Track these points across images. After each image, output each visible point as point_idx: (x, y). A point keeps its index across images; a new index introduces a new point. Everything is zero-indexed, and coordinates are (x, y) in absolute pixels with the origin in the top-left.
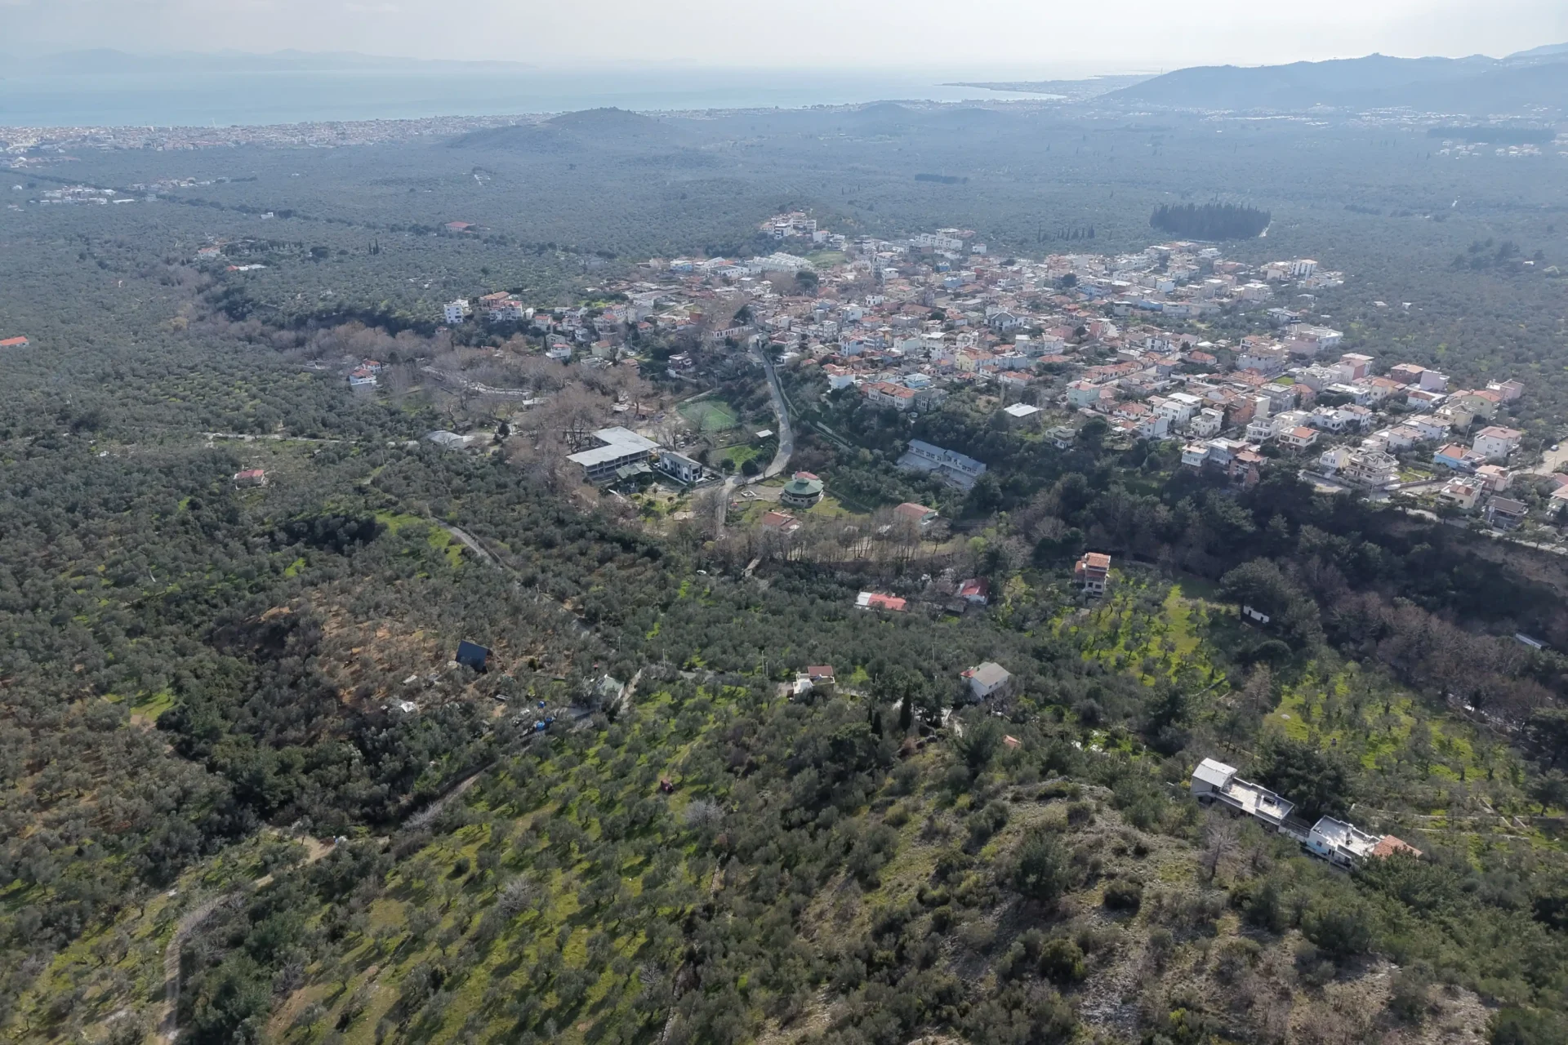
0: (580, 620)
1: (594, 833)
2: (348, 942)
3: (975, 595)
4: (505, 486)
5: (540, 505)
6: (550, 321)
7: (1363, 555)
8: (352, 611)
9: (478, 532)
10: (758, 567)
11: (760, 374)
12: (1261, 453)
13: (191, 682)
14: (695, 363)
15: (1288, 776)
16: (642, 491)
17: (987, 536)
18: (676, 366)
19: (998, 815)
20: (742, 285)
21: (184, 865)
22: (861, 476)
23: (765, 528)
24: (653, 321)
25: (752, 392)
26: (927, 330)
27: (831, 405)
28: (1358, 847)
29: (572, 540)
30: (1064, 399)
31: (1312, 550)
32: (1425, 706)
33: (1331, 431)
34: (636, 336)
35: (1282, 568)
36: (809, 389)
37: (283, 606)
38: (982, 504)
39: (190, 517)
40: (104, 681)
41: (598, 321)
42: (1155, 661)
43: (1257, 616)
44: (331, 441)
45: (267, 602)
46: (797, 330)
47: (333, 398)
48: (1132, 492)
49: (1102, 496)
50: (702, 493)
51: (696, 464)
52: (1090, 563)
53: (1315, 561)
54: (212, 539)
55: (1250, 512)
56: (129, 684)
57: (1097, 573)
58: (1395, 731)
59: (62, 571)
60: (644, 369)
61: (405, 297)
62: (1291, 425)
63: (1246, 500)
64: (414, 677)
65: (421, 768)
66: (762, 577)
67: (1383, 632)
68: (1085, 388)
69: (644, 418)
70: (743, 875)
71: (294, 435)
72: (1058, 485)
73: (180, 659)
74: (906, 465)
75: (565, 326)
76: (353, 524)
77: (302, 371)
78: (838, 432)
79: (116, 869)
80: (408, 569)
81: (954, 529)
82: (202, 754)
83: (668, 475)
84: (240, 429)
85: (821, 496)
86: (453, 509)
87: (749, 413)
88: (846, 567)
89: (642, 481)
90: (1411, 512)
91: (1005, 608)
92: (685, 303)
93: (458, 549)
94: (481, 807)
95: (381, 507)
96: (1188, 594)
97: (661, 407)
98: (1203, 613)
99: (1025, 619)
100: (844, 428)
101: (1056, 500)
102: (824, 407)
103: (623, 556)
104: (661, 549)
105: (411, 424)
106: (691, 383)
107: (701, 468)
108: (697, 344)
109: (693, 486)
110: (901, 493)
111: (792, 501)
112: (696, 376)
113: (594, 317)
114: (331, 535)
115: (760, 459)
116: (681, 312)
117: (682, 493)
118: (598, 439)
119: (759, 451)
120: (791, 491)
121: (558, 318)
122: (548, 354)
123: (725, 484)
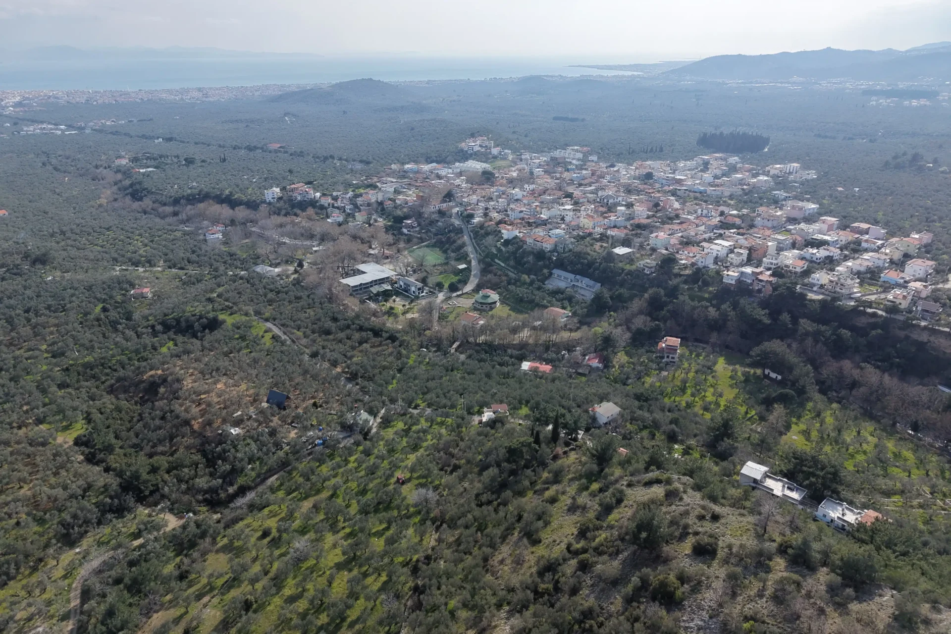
0: (346, 378)
1: (354, 509)
2: (191, 581)
3: (595, 363)
4: (300, 298)
5: (322, 309)
6: (330, 200)
7: (839, 337)
8: (202, 372)
9: (283, 325)
10: (459, 347)
11: (459, 231)
12: (772, 275)
13: (97, 416)
14: (419, 225)
15: (803, 472)
16: (386, 301)
17: (602, 327)
18: (408, 226)
19: (618, 495)
20: (448, 179)
21: (86, 532)
22: (522, 291)
23: (463, 323)
24: (394, 200)
25: (454, 242)
26: (562, 204)
27: (503, 249)
28: (851, 518)
29: (342, 330)
30: (648, 245)
31: (807, 334)
32: (882, 430)
33: (815, 262)
34: (383, 209)
35: (789, 346)
36: (490, 239)
37: (158, 369)
38: (598, 308)
39: (102, 316)
40: (42, 416)
41: (359, 201)
42: (710, 403)
43: (773, 375)
44: (193, 271)
45: (148, 367)
46: (482, 205)
47: (195, 246)
48: (693, 300)
49: (674, 303)
50: (423, 302)
51: (420, 285)
52: (668, 343)
53: (809, 341)
54: (116, 330)
55: (767, 311)
56: (57, 418)
57: (672, 349)
58: (865, 446)
59: (19, 349)
60: (387, 229)
61: (241, 186)
62: (790, 259)
63: (764, 304)
64: (239, 413)
65: (242, 470)
66: (461, 353)
67: (854, 385)
68: (661, 238)
69: (387, 258)
70: (450, 537)
71: (169, 268)
72: (646, 296)
73: (91, 402)
74: (551, 285)
75: (339, 203)
76: (205, 320)
78: (508, 265)
79: (41, 535)
80: (238, 347)
81: (582, 323)
82: (102, 461)
83: (403, 292)
84: (136, 264)
85: (498, 304)
86: (268, 312)
87: (453, 254)
88: (514, 347)
89: (386, 295)
90: (869, 310)
91: (615, 371)
92: (414, 189)
93: (270, 335)
94: (281, 494)
95: (222, 310)
96: (729, 362)
97: (398, 252)
98: (739, 374)
99: (628, 378)
100: (512, 263)
101: (645, 305)
102: (499, 250)
103: (374, 340)
104: (398, 335)
105: (243, 261)
106: (418, 238)
107: (422, 288)
108: (420, 213)
109: (417, 298)
110: (548, 302)
111: (480, 307)
112: (420, 232)
113: (358, 198)
114: (190, 327)
115: (460, 281)
116: (411, 195)
117: (411, 302)
118: (359, 270)
119: (459, 277)
120: (479, 301)
121: (334, 199)
122: (328, 220)
123: (438, 297)
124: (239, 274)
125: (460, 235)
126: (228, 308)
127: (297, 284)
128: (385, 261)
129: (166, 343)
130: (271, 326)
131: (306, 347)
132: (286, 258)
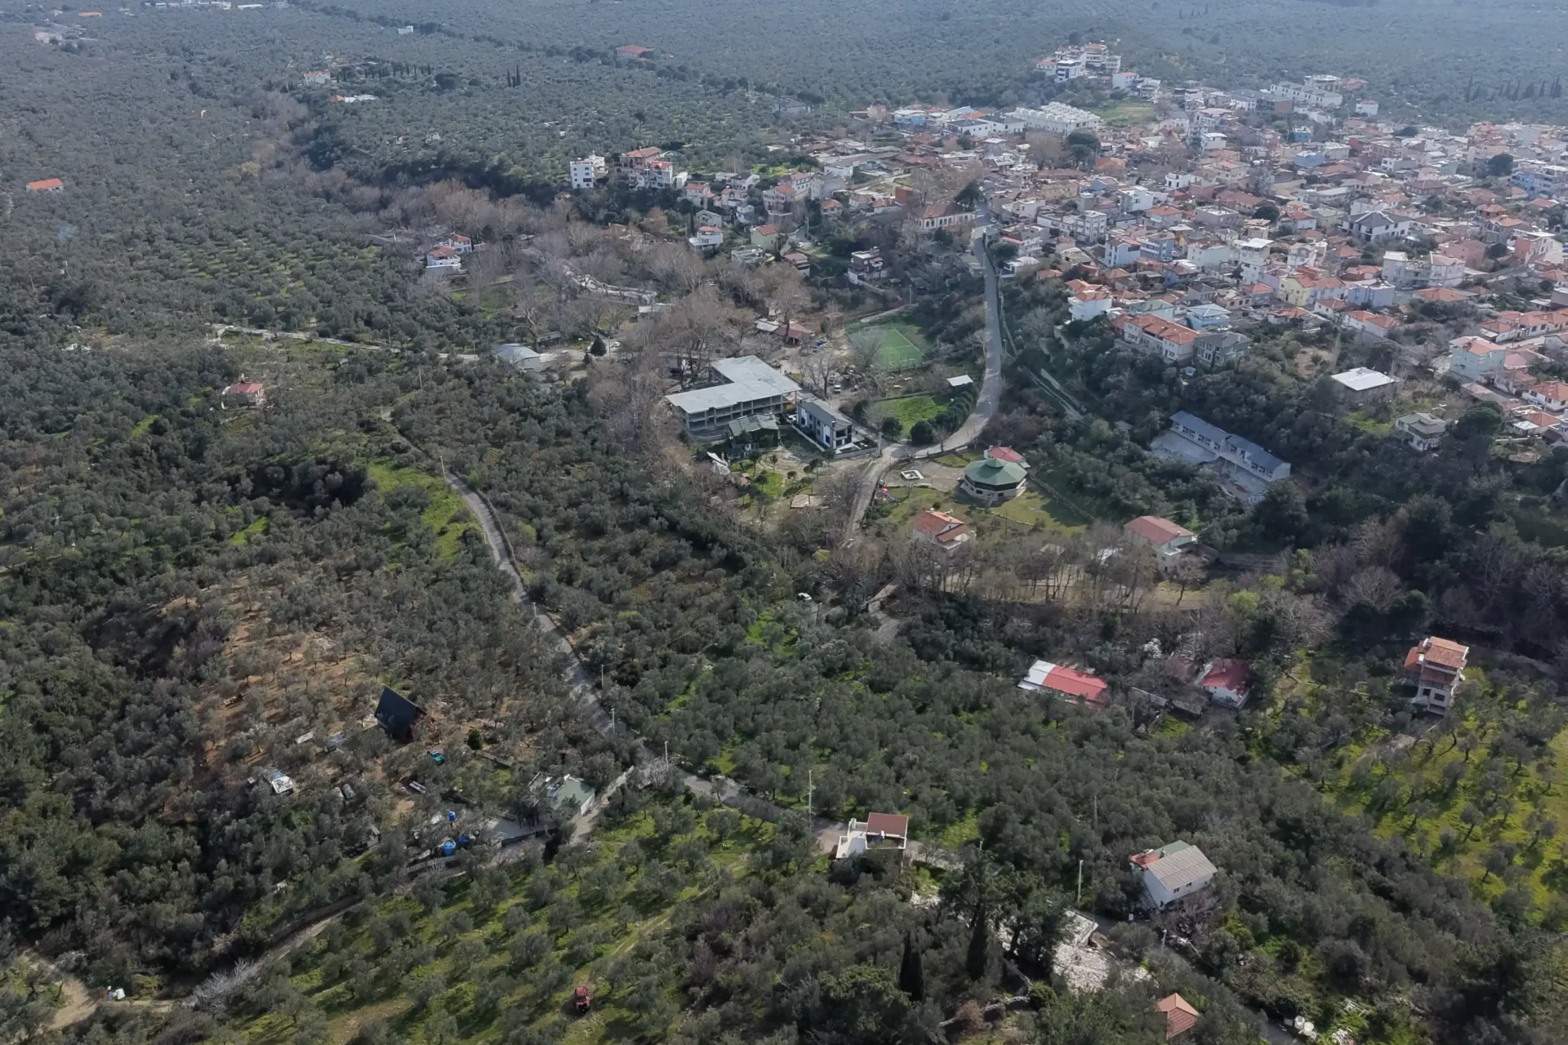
3: (1224, 688)
4: (568, 434)
5: (604, 467)
6: (707, 193)
9: (498, 504)
10: (891, 598)
11: (974, 287)
14: (888, 263)
16: (755, 457)
17: (1264, 589)
18: (860, 267)
22: (1083, 462)
23: (918, 535)
24: (843, 199)
25: (957, 313)
26: (1246, 235)
27: (1066, 344)
29: (628, 527)
30: (1442, 366)
34: (817, 220)
36: (1039, 317)
38: (1271, 530)
39: (147, 445)
41: (769, 196)
44: (368, 348)
46: (1045, 222)
50: (842, 466)
51: (843, 421)
52: (1432, 655)
57: (1441, 674)
60: (815, 270)
64: (308, 737)
66: (892, 614)
68: (1480, 349)
69: (793, 344)
71: (323, 334)
72: (1402, 512)
74: (1163, 452)
75: (725, 200)
76: (339, 475)
77: (371, 243)
78: (1069, 388)
80: (377, 555)
81: (1216, 568)
83: (802, 435)
84: (261, 322)
85: (1020, 489)
87: (945, 347)
88: (1025, 610)
89: (764, 440)
91: (1272, 716)
92: (899, 173)
93: (460, 527)
95: (383, 453)
97: (824, 329)
100: (1079, 382)
101: (1394, 538)
102: (1056, 346)
103: (691, 563)
104: (747, 557)
105: (481, 330)
106: (875, 295)
107: (850, 430)
108: (894, 237)
109: (830, 456)
110: (1144, 498)
111: (973, 493)
112: (885, 283)
113: (767, 188)
114: (307, 488)
115: (940, 421)
116: (887, 186)
117: (814, 464)
118: (718, 373)
119: (943, 409)
120: (975, 478)
121: (718, 188)
122: (692, 240)
123: (881, 455)
124: (459, 362)
125: (974, 299)
126: (398, 449)
127: (577, 396)
128: (789, 351)
129: (247, 522)
130: (473, 503)
131: (532, 567)
132: (571, 329)
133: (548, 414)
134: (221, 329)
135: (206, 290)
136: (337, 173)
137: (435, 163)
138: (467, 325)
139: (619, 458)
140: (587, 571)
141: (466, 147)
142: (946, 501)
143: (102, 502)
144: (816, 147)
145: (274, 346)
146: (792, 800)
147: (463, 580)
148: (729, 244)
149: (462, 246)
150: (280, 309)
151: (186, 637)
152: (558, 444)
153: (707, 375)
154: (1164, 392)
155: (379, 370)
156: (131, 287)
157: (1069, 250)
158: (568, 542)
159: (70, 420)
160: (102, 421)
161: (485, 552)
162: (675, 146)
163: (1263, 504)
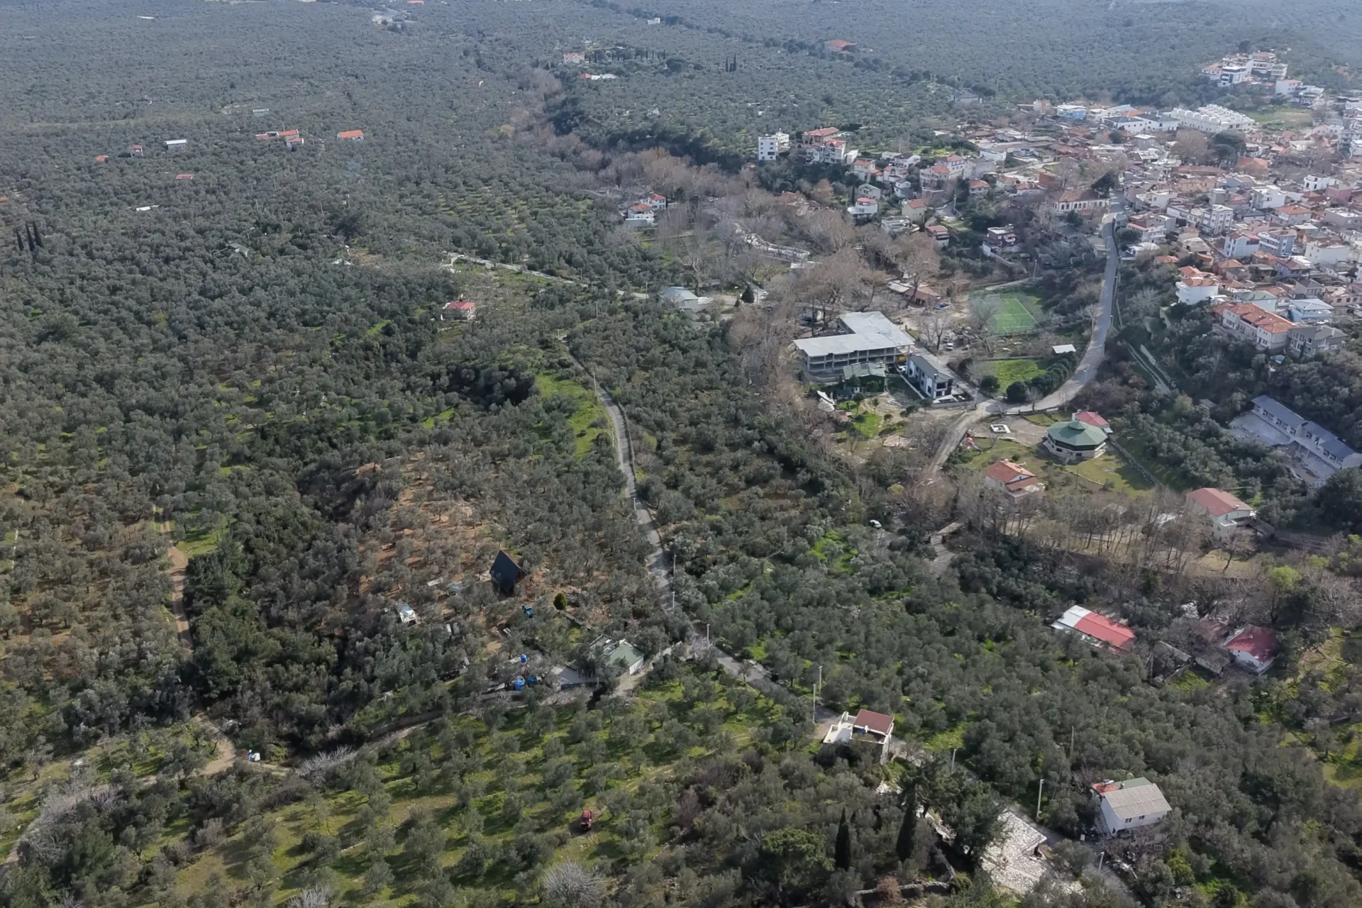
3: (1250, 654)
4: (703, 365)
5: (728, 395)
6: (872, 168)
9: (631, 416)
10: (955, 533)
11: (1095, 266)
14: (1021, 239)
16: (859, 399)
18: (994, 241)
20: (1135, 144)
22: (1166, 435)
23: (990, 482)
24: (992, 181)
25: (1073, 289)
27: (1167, 322)
29: (733, 447)
34: (964, 197)
36: (1150, 296)
41: (926, 174)
44: (567, 280)
46: (1174, 212)
50: (939, 414)
51: (947, 374)
60: (950, 241)
66: (952, 548)
69: (918, 304)
71: (531, 268)
74: (1239, 432)
75: (886, 176)
76: (512, 382)
77: (587, 197)
78: (1163, 364)
81: (1268, 543)
83: (907, 384)
84: (486, 253)
85: (1099, 452)
87: (1057, 318)
88: (1077, 562)
89: (872, 385)
92: (1049, 160)
93: (595, 433)
95: (551, 366)
97: (949, 293)
100: (1170, 359)
102: (1159, 325)
103: (777, 481)
105: (655, 274)
106: (1003, 267)
107: (950, 382)
108: (1030, 215)
109: (927, 404)
110: (1213, 472)
111: (1054, 451)
112: (1015, 257)
113: (924, 167)
114: (489, 389)
115: (1036, 383)
116: (1034, 171)
117: (910, 410)
118: (843, 324)
119: (1043, 372)
120: (1057, 437)
121: (881, 166)
122: (850, 209)
123: (974, 409)
124: (633, 298)
125: (1093, 276)
126: (563, 365)
127: (720, 336)
128: (914, 310)
129: (439, 411)
130: (614, 415)
131: (645, 470)
132: (731, 278)
133: (693, 348)
134: (454, 257)
135: (449, 225)
136: (573, 138)
137: (651, 133)
138: (646, 269)
139: (742, 389)
140: (690, 478)
141: (678, 121)
142: (1026, 455)
143: (332, 383)
144: (978, 133)
145: (491, 273)
146: (806, 689)
147: (586, 474)
148: (883, 213)
149: (657, 203)
150: (504, 245)
151: (367, 494)
152: (695, 373)
153: (835, 325)
154: (1251, 375)
155: (569, 301)
156: (393, 218)
157: (1191, 240)
158: (682, 454)
159: (324, 317)
160: (347, 321)
161: (610, 454)
162: (853, 127)
163: (1325, 488)
